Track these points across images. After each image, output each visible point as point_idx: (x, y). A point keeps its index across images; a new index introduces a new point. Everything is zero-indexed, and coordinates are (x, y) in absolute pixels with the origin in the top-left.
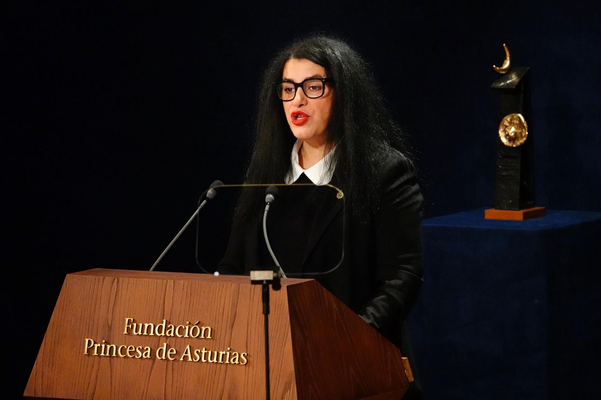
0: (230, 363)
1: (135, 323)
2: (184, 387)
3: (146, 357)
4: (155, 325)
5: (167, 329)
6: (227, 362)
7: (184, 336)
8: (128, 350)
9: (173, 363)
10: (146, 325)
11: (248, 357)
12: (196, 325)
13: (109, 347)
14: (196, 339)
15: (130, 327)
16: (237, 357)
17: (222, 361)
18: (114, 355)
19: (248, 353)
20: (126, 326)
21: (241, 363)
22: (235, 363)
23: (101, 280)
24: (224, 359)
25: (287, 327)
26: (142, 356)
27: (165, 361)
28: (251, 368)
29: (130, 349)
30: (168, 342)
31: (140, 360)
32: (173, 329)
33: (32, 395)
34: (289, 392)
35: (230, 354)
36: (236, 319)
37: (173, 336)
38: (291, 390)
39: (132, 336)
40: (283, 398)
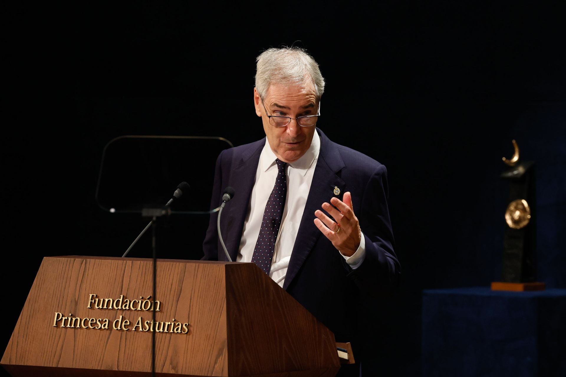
0: (174, 332)
1: (97, 298)
2: (135, 353)
3: (104, 328)
4: (114, 299)
5: (124, 303)
6: (171, 331)
7: (137, 309)
8: (90, 322)
9: (126, 332)
10: (107, 300)
11: (189, 326)
12: (148, 299)
13: (74, 319)
14: (147, 312)
15: (93, 302)
16: (180, 327)
17: (167, 330)
18: (78, 326)
19: (190, 323)
20: (90, 301)
21: (183, 332)
22: (178, 332)
23: (72, 262)
24: (169, 329)
25: (223, 300)
26: (101, 327)
27: (120, 331)
28: (191, 336)
29: (91, 321)
30: (123, 315)
31: (99, 331)
32: (128, 303)
33: (8, 363)
34: (221, 357)
35: (174, 324)
36: (182, 293)
37: (128, 309)
38: (223, 356)
39: (94, 309)
40: (216, 363)
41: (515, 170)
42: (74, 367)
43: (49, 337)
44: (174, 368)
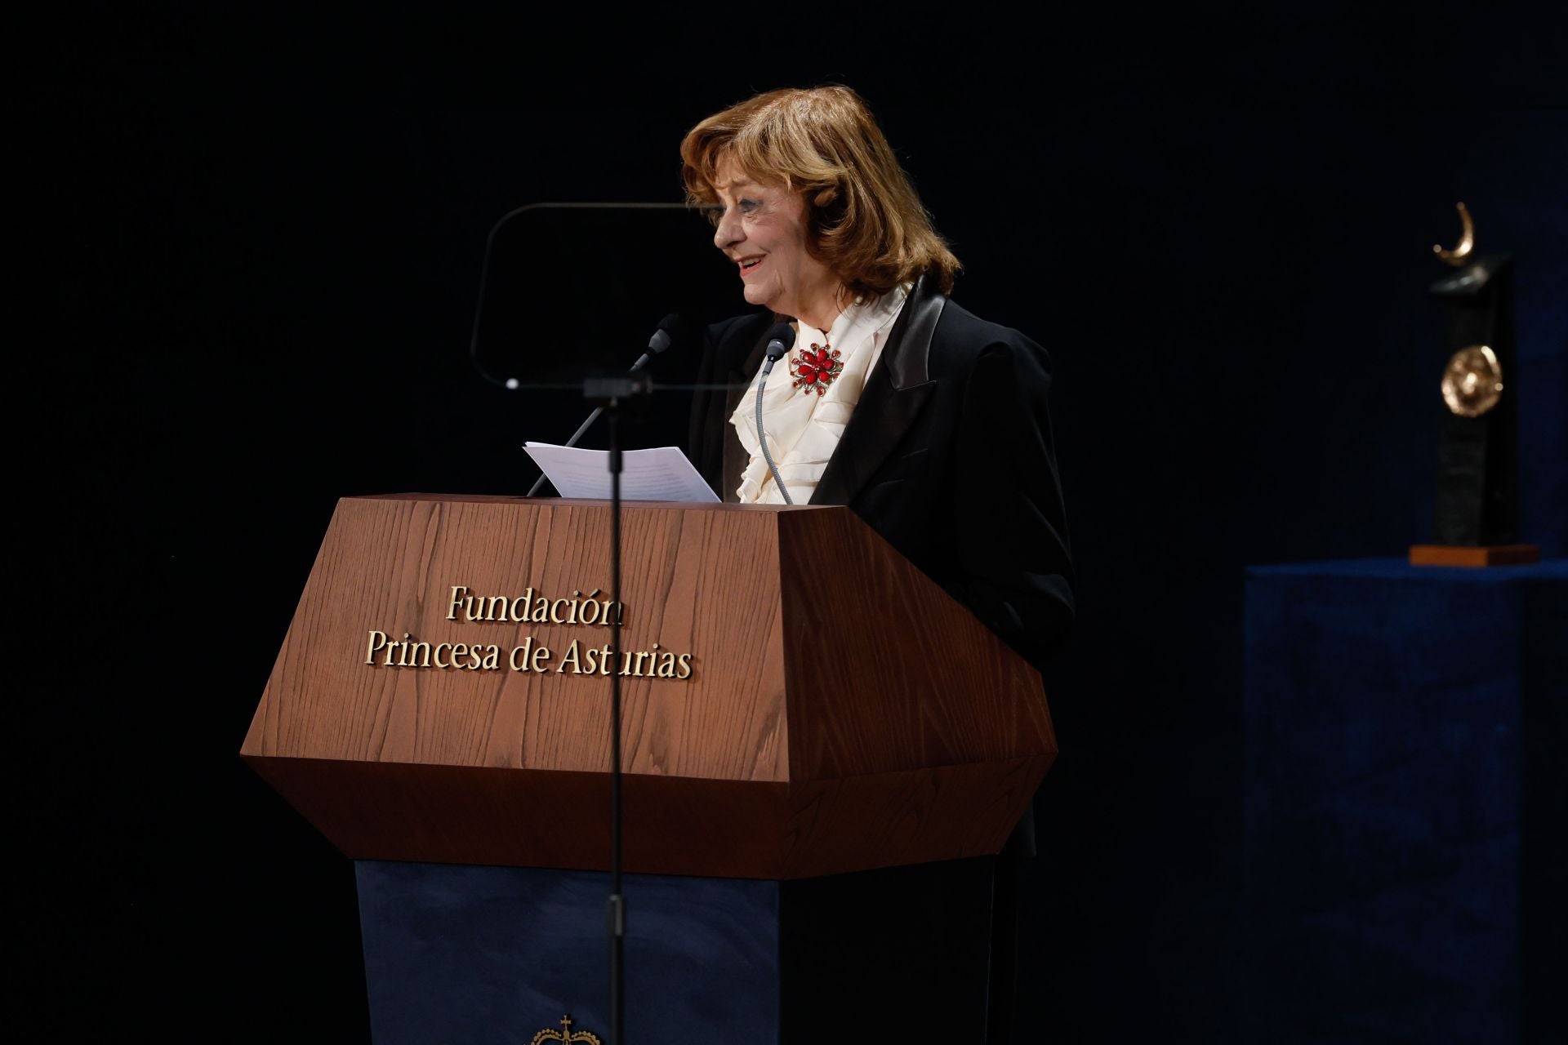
0: (657, 676)
1: (471, 596)
2: (563, 727)
3: (488, 667)
4: (510, 599)
5: (534, 607)
6: (651, 674)
7: (568, 622)
8: (454, 653)
9: (542, 679)
10: (493, 600)
11: (694, 661)
12: (593, 597)
13: (415, 646)
14: (590, 627)
15: (461, 606)
16: (672, 663)
17: (641, 672)
18: (426, 663)
19: (694, 654)
20: (453, 603)
21: (679, 676)
22: (667, 677)
23: (408, 509)
24: (645, 668)
25: (775, 596)
26: (481, 666)
27: (527, 675)
28: (698, 685)
29: (457, 651)
30: (534, 636)
31: (477, 674)
32: (545, 608)
33: (258, 753)
34: (772, 735)
35: (658, 656)
36: (674, 583)
37: (545, 622)
38: (777, 731)
39: (463, 623)
40: (759, 748)
41: (1465, 276)
42: (418, 761)
43: (355, 691)
44: (659, 761)
